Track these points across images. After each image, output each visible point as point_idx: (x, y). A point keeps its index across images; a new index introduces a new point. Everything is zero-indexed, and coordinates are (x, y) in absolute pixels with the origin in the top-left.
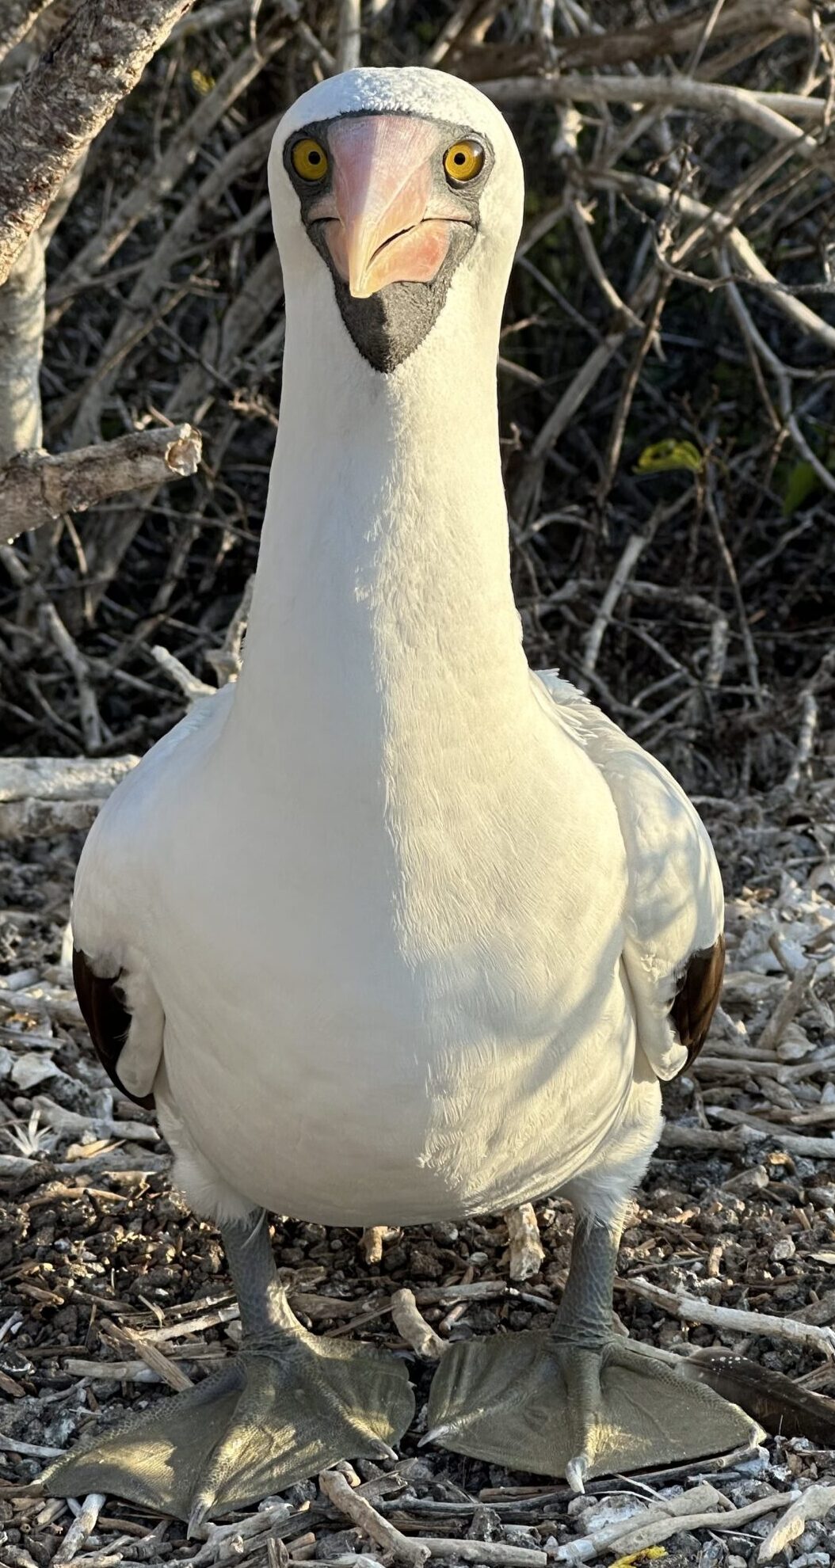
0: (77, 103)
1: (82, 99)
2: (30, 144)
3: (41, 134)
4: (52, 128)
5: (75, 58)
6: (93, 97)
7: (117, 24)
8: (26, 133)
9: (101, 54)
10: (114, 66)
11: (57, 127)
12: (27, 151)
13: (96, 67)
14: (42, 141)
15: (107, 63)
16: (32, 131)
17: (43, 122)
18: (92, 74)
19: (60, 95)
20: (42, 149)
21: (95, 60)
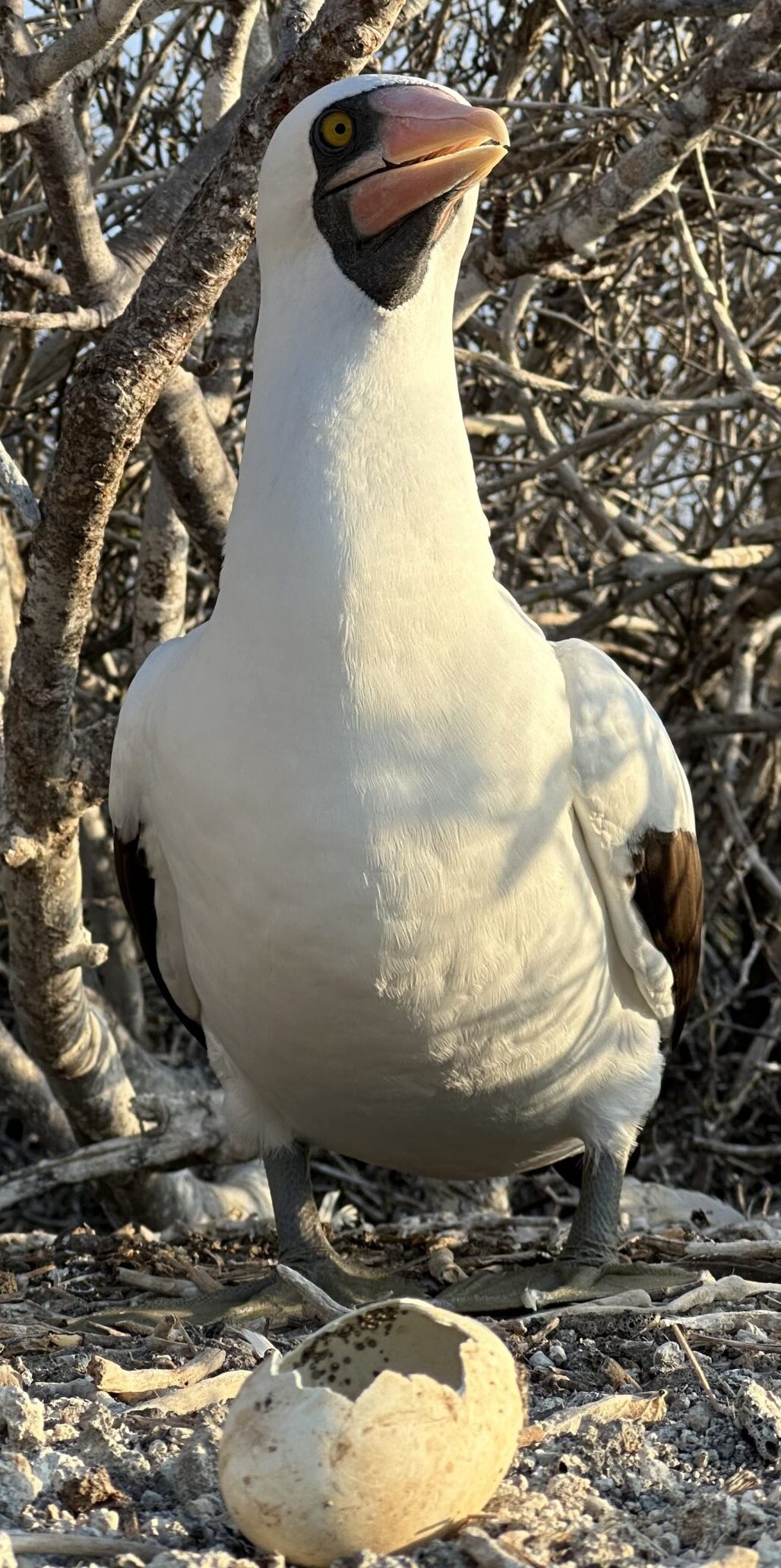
0: (210, 242)
1: (214, 237)
2: (172, 280)
3: (180, 271)
4: (189, 265)
5: (208, 202)
6: (223, 235)
7: (242, 168)
8: (169, 271)
9: (229, 196)
10: (240, 206)
11: (194, 263)
12: (170, 287)
13: (225, 208)
14: (182, 277)
15: (234, 203)
16: (173, 269)
17: (183, 260)
18: (222, 214)
19: (196, 235)
20: (182, 284)
21: (224, 201)
